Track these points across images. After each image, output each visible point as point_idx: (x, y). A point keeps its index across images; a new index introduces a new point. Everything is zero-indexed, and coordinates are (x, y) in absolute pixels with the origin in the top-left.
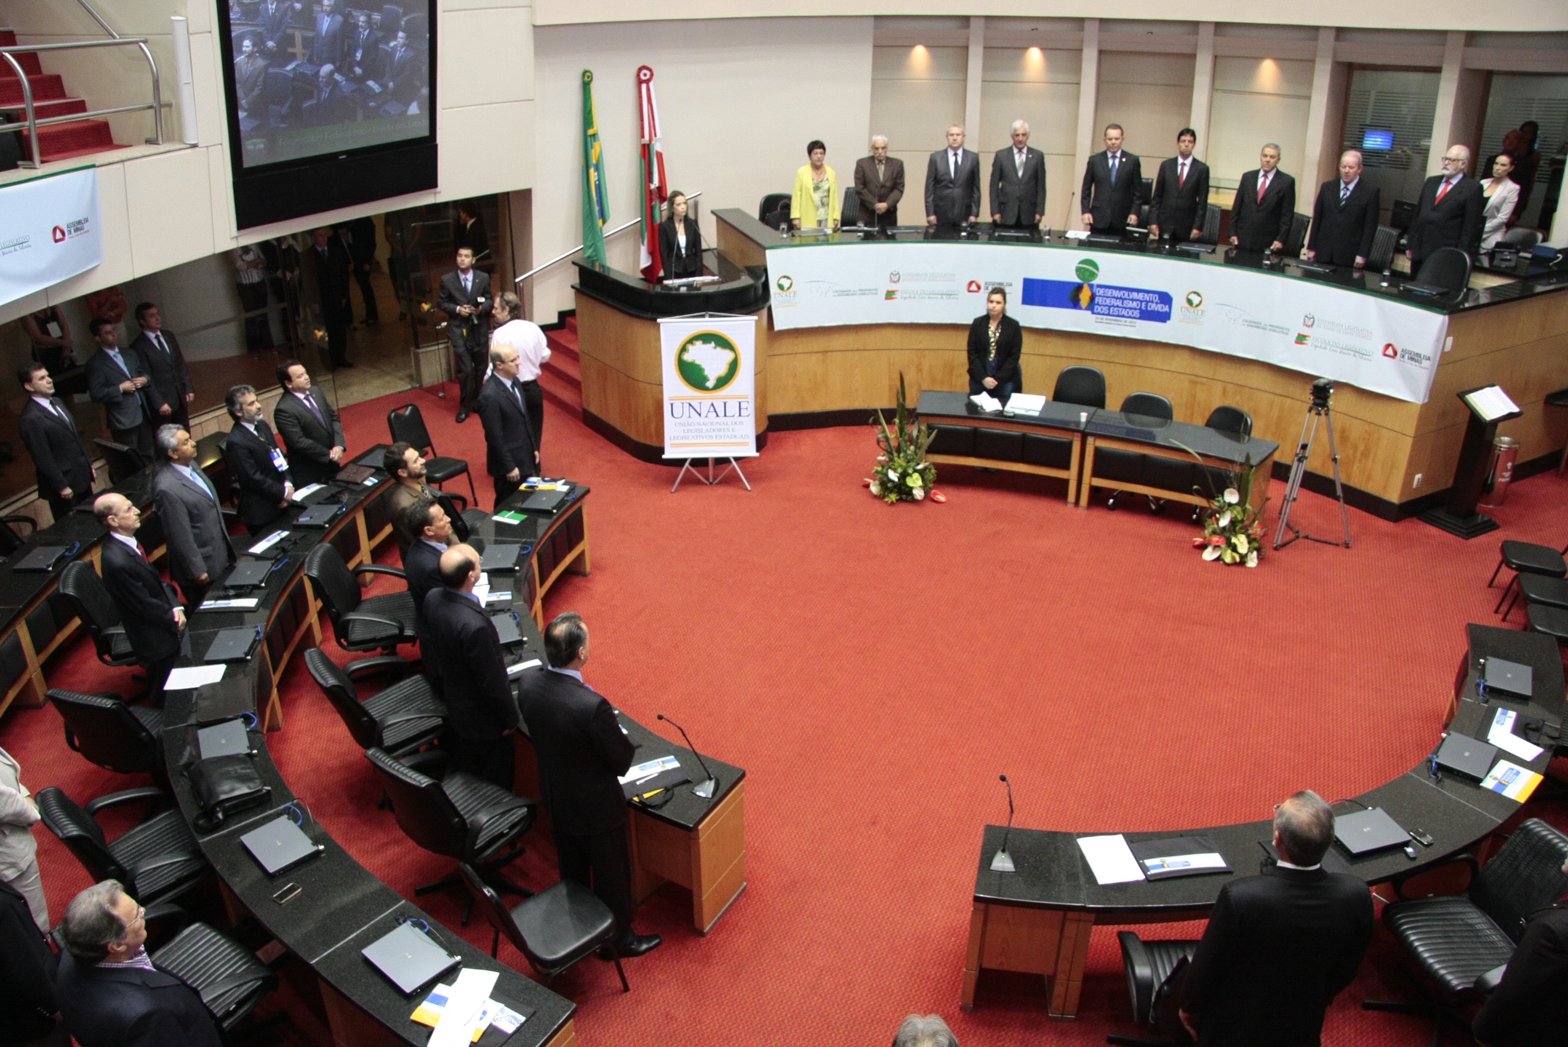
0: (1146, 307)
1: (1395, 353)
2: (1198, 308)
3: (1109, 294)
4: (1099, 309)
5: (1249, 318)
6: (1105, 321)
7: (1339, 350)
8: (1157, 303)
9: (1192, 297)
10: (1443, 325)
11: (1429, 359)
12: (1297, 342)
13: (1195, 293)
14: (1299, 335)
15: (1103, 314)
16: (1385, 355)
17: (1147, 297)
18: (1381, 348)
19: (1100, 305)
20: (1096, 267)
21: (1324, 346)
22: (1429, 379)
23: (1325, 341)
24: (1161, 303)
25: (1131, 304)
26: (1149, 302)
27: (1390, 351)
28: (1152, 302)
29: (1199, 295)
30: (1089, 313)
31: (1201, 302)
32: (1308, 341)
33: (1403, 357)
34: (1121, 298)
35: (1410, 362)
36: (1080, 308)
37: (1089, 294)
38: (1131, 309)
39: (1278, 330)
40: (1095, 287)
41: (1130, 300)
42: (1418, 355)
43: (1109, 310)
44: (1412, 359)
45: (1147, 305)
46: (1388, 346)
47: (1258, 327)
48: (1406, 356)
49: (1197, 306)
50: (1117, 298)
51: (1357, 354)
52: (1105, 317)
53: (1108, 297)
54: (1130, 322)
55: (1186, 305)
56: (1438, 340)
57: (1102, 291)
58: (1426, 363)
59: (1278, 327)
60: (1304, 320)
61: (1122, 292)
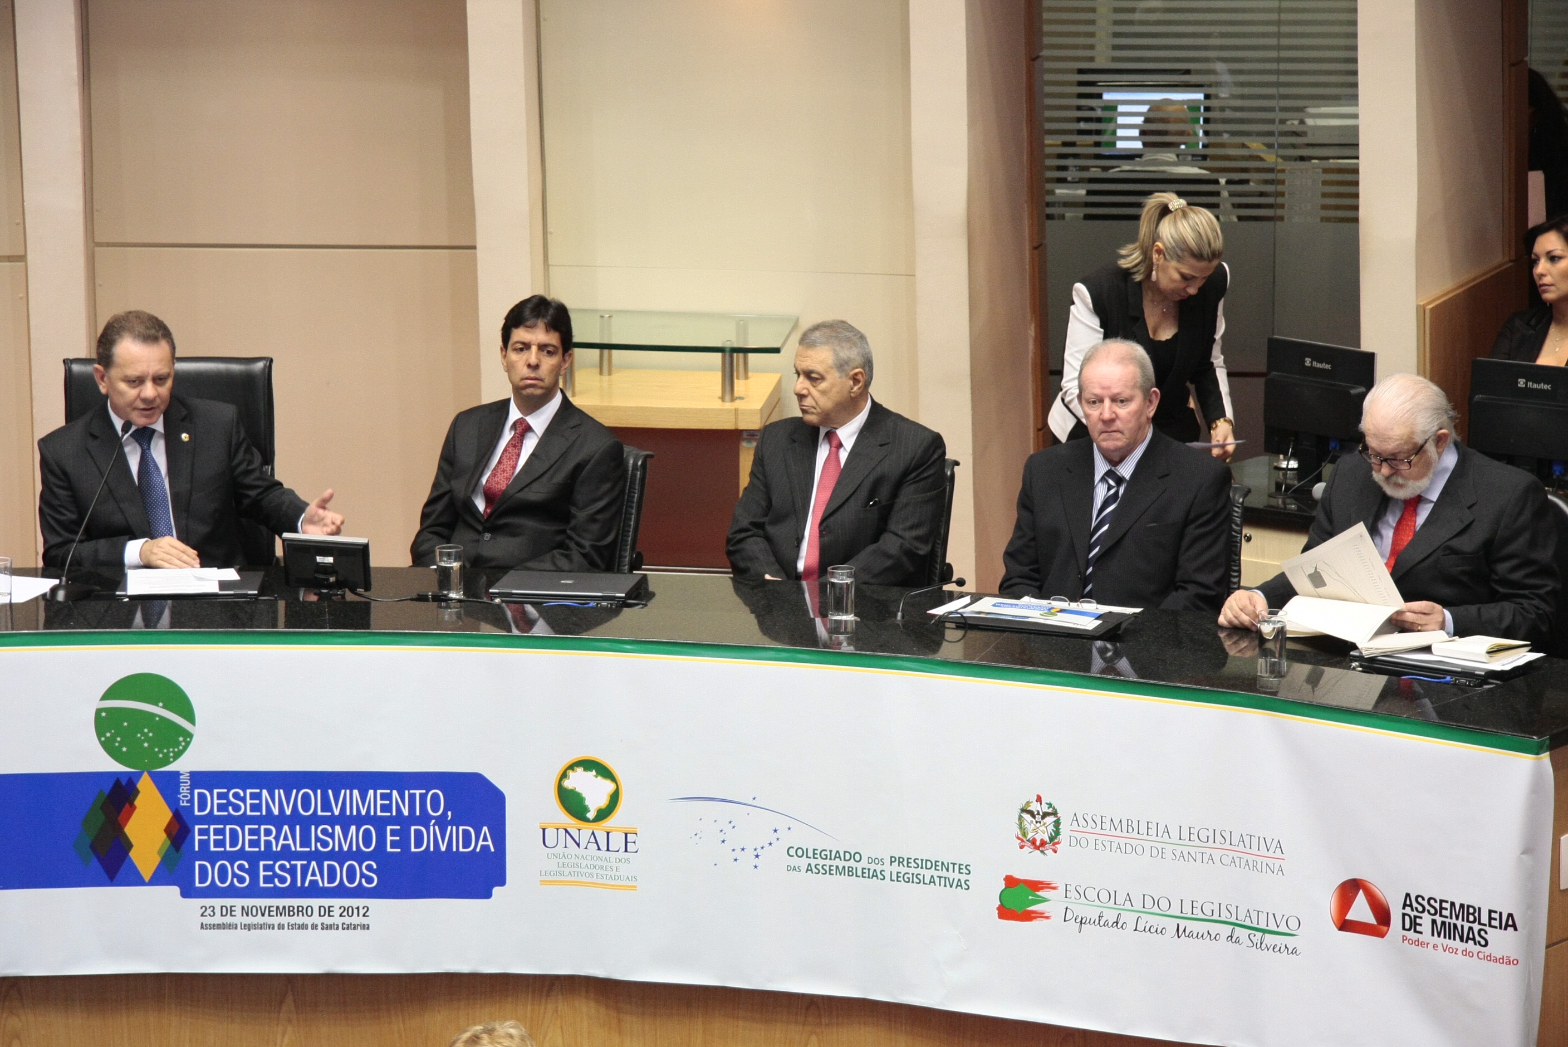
0: (403, 843)
1: (1383, 915)
2: (609, 823)
3: (246, 808)
4: (213, 874)
5: (811, 842)
6: (239, 919)
7: (1171, 925)
8: (442, 823)
9: (581, 781)
10: (1536, 788)
11: (1510, 923)
12: (1005, 913)
13: (588, 764)
14: (1011, 882)
15: (232, 892)
16: (1345, 925)
17: (401, 803)
18: (1327, 902)
19: (213, 858)
20: (181, 703)
21: (1110, 916)
22: (1528, 998)
23: (1113, 896)
24: (456, 822)
25: (339, 839)
26: (412, 819)
27: (1361, 911)
28: (424, 820)
29: (604, 772)
30: (174, 891)
31: (615, 798)
32: (1052, 903)
33: (1414, 925)
34: (295, 819)
35: (1441, 940)
36: (136, 880)
37: (167, 815)
38: (340, 857)
39: (928, 874)
40: (184, 789)
41: (332, 821)
42: (1467, 911)
43: (253, 873)
44: (1447, 930)
45: (403, 834)
46: (1350, 889)
47: (850, 872)
48: (1426, 920)
49: (603, 814)
50: (279, 821)
51: (1241, 933)
52: (238, 903)
53: (243, 820)
54: (346, 911)
55: (565, 819)
56: (1528, 850)
57: (213, 802)
58: (1500, 941)
59: (924, 863)
60: (1020, 818)
61: (297, 795)
